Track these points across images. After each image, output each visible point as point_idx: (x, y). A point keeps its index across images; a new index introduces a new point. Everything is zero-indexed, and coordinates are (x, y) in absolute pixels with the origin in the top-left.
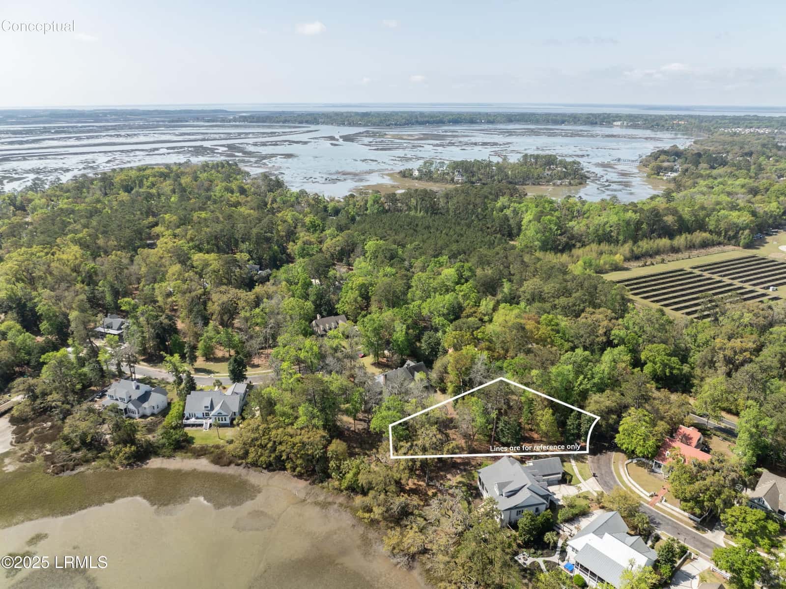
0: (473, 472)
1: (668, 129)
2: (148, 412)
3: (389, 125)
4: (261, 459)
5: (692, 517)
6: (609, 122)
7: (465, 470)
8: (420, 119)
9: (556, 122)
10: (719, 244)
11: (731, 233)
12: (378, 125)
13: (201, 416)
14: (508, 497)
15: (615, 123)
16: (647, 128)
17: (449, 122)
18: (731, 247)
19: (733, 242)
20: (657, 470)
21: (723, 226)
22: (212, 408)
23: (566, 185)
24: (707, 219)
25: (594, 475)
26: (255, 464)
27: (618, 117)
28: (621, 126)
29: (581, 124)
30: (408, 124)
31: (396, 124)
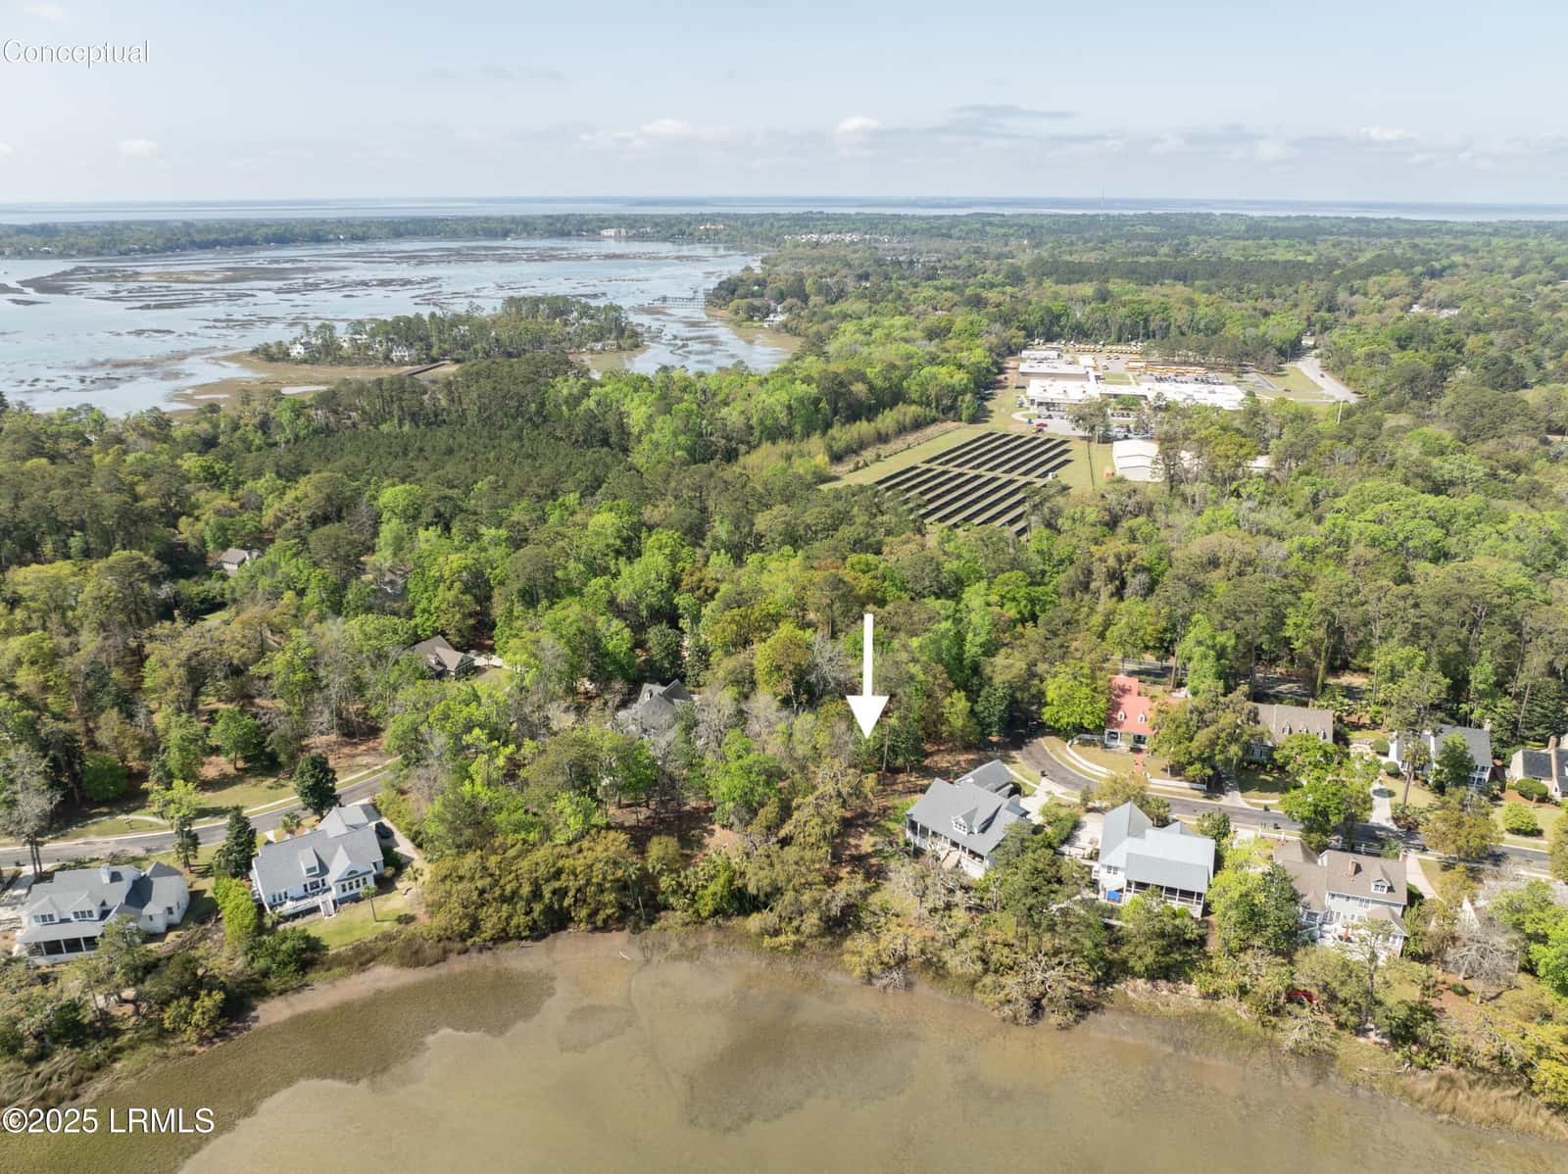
0: (882, 822)
1: (700, 240)
2: (159, 925)
3: (126, 253)
4: (513, 923)
5: (1195, 785)
6: (593, 231)
7: (869, 825)
8: (197, 238)
9: (491, 234)
10: (934, 421)
11: (946, 402)
12: (98, 254)
13: (302, 893)
14: (983, 831)
15: (605, 233)
16: (665, 240)
17: (267, 240)
18: (950, 425)
19: (951, 414)
20: (1113, 743)
21: (932, 391)
22: (324, 869)
23: (611, 351)
24: (905, 384)
25: (1043, 775)
26: (502, 937)
27: (604, 222)
28: (617, 238)
29: (542, 237)
30: (172, 249)
31: (143, 250)
